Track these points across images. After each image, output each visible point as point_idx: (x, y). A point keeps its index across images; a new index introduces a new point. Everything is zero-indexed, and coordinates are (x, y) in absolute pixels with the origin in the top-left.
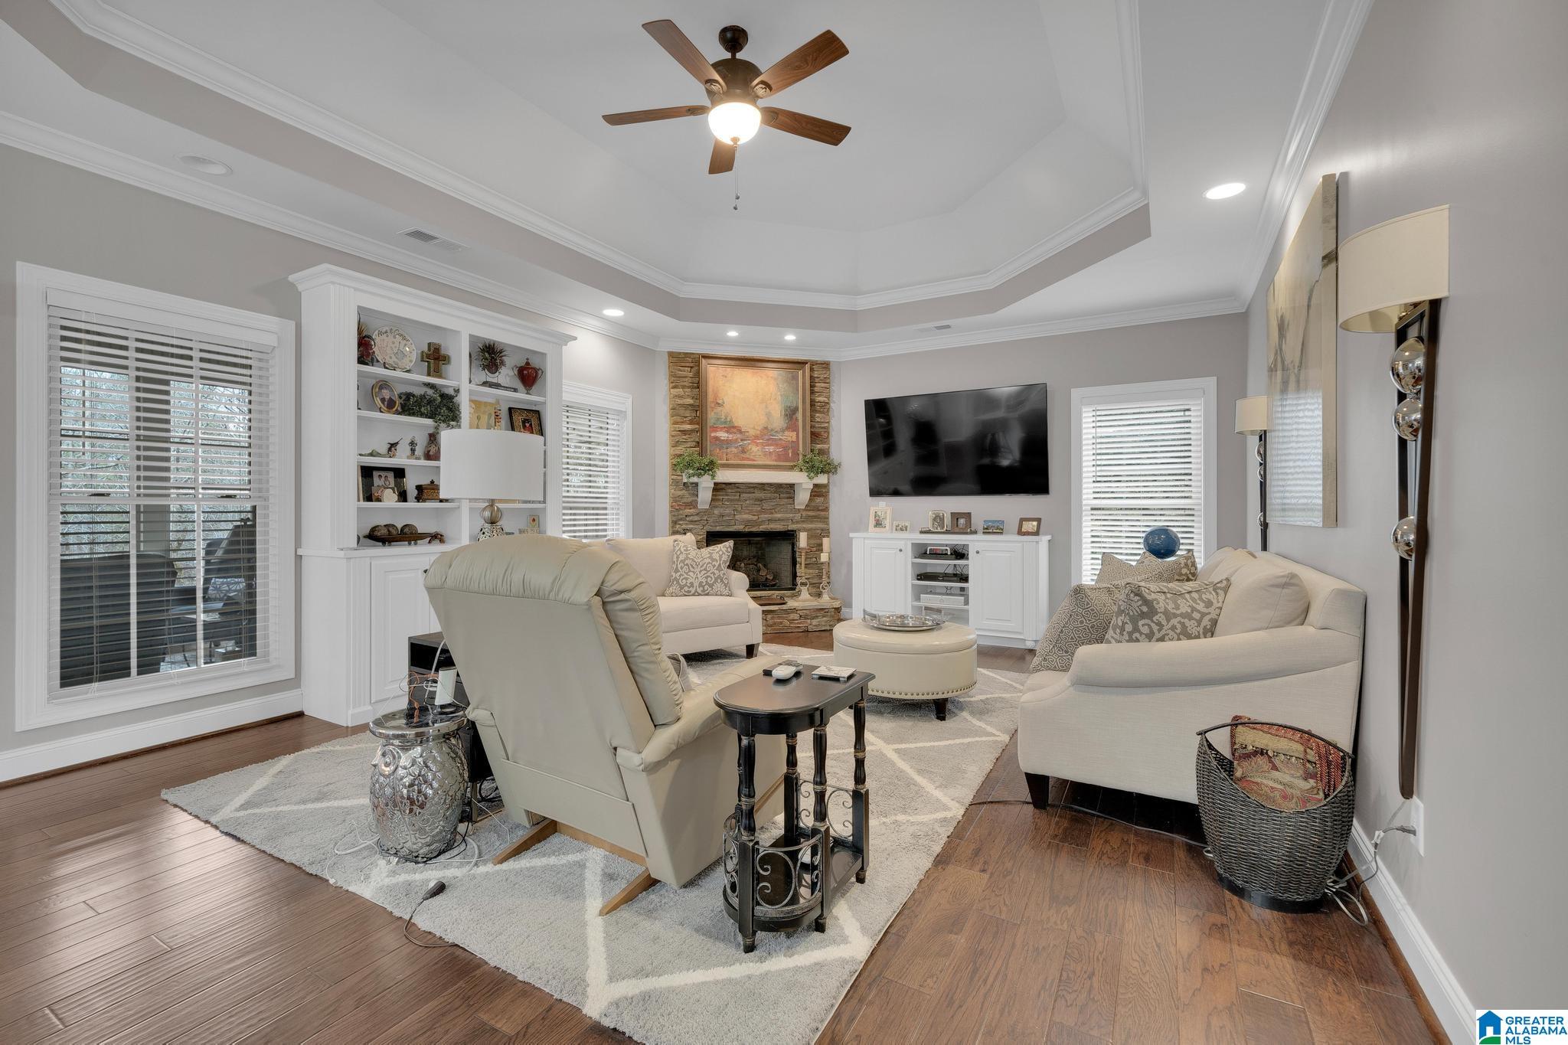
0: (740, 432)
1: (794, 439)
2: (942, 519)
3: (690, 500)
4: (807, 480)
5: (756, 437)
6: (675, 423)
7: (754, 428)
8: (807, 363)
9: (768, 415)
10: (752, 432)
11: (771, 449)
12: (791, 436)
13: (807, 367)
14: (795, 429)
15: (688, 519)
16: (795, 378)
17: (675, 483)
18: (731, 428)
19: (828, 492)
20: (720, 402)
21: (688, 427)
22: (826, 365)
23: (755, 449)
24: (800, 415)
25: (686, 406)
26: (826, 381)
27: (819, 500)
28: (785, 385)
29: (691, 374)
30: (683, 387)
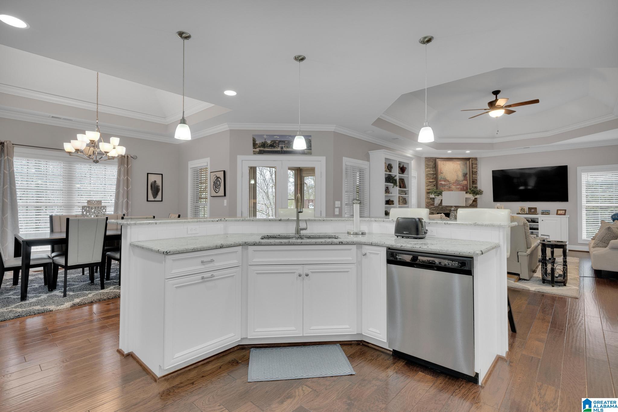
0: (449, 181)
1: (466, 183)
2: (524, 210)
3: (432, 203)
4: (473, 197)
5: (454, 183)
6: (428, 179)
7: (453, 180)
8: (470, 159)
9: (458, 176)
10: (452, 182)
11: (459, 187)
12: (465, 182)
13: (471, 160)
14: (467, 180)
15: (431, 209)
16: (466, 164)
17: (428, 198)
18: (445, 180)
19: (477, 200)
20: (442, 172)
21: (432, 180)
22: (476, 159)
23: (453, 187)
24: (468, 176)
25: (431, 174)
26: (476, 164)
27: (474, 203)
28: (463, 166)
29: (432, 164)
30: (430, 168)
